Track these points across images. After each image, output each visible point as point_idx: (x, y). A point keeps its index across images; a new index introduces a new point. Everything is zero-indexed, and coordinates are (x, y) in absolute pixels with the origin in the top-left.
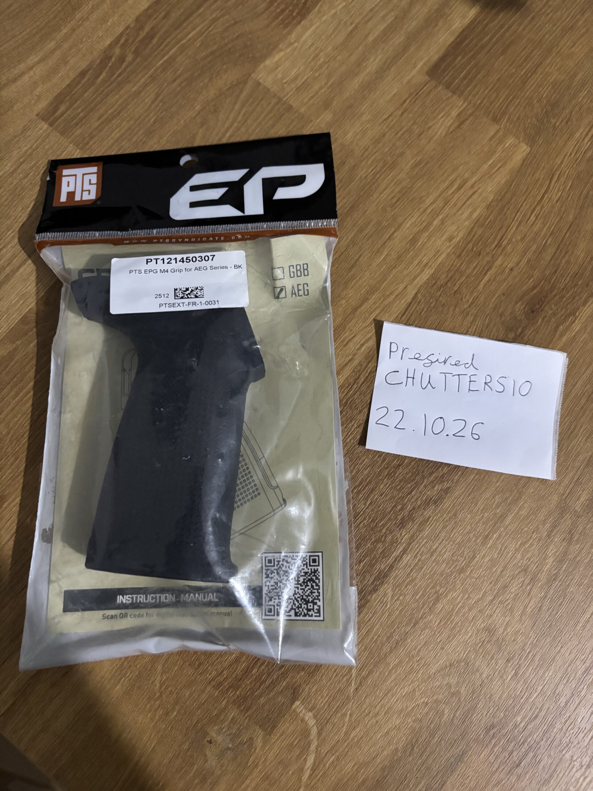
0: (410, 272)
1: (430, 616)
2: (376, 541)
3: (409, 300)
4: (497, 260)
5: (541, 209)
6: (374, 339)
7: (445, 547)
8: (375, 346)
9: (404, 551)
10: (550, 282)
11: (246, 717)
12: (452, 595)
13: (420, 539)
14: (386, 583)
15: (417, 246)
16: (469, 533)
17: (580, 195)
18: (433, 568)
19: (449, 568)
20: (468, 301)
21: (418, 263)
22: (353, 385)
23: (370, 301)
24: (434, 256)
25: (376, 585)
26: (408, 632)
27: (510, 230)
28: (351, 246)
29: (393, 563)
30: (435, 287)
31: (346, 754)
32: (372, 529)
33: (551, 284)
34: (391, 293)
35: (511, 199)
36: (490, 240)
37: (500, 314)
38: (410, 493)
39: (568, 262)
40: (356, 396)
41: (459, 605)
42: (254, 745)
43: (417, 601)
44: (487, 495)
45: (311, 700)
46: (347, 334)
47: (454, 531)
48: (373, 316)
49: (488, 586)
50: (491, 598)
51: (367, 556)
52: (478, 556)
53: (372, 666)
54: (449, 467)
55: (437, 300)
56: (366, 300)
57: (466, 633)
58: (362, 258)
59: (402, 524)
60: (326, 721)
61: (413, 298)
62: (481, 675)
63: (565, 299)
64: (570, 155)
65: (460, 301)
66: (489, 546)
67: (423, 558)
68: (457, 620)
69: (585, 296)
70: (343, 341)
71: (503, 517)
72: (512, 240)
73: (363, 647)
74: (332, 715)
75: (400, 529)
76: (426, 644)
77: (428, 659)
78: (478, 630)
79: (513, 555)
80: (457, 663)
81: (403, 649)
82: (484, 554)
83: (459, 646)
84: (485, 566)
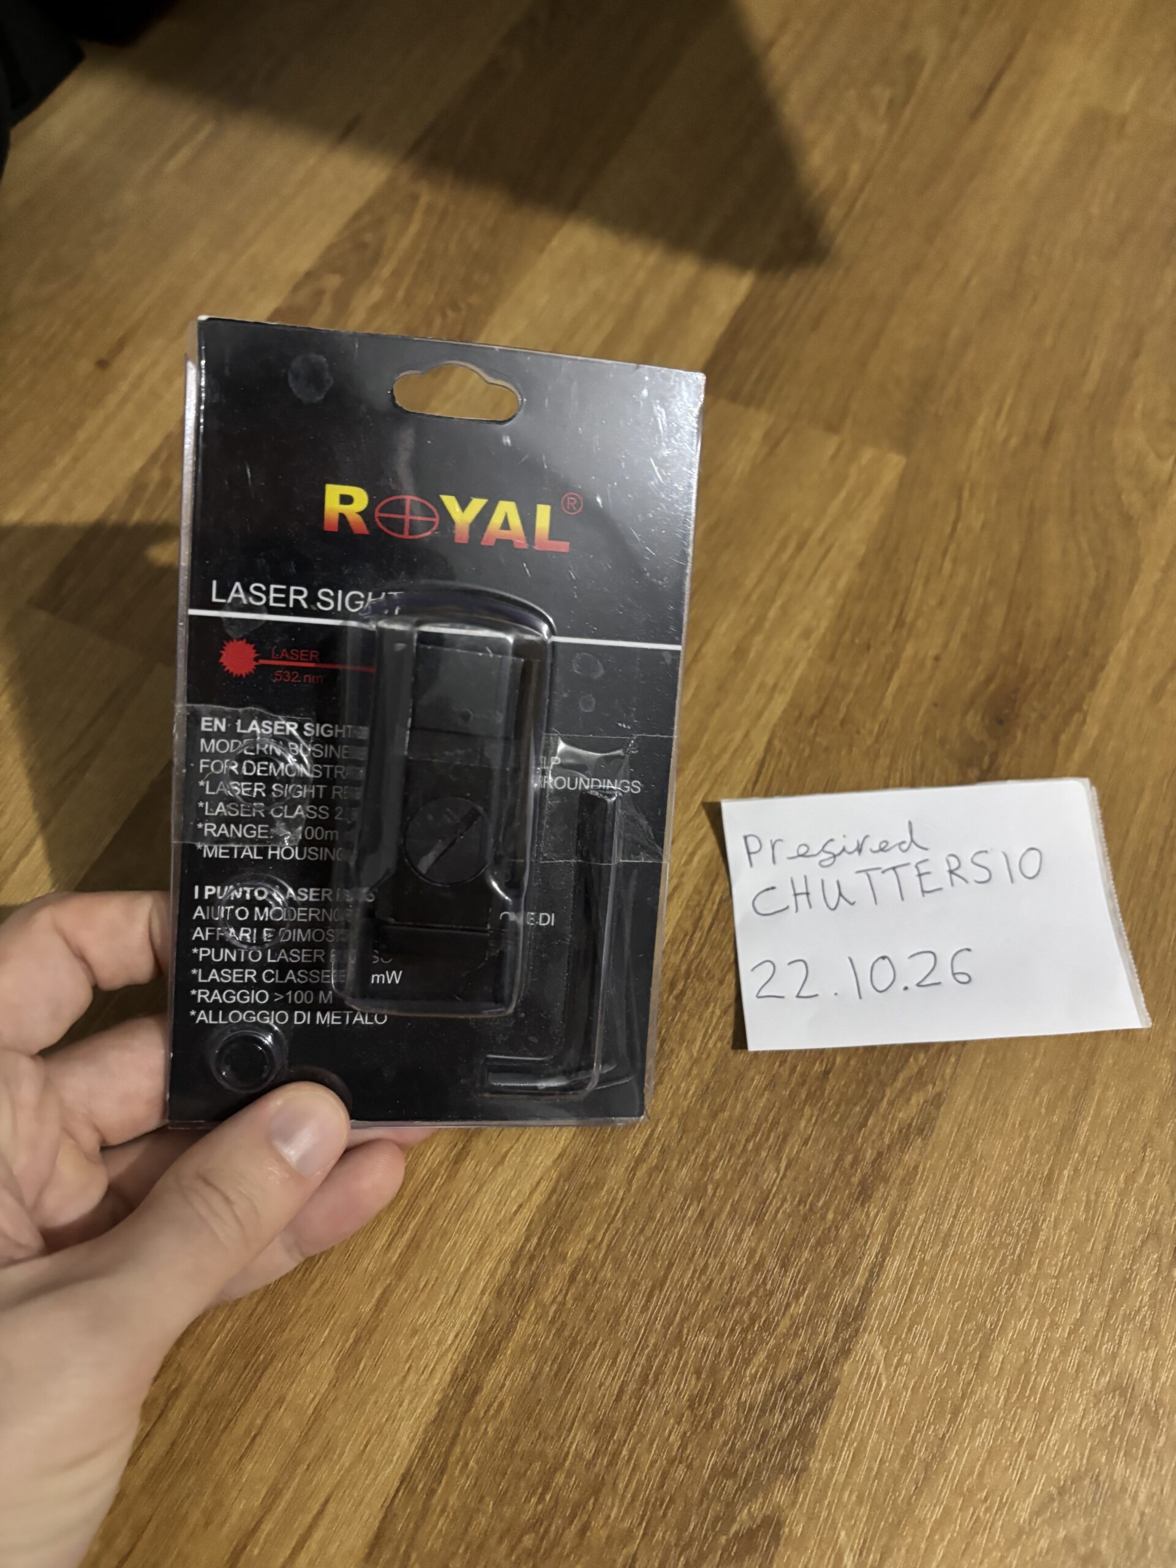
0: (748, 708)
1: (982, 1385)
2: (818, 1243)
3: (759, 757)
4: (904, 648)
5: (959, 546)
6: (712, 839)
7: (967, 1221)
8: (718, 852)
9: (884, 1250)
10: (1016, 664)
12: (1015, 1327)
13: (909, 1218)
14: (865, 1330)
15: (750, 660)
16: (1008, 1179)
17: (1020, 512)
18: (956, 1275)
19: (991, 1266)
20: (871, 732)
21: (759, 690)
22: (694, 932)
23: (686, 773)
24: (786, 668)
25: (845, 1341)
26: (944, 1436)
27: (913, 594)
29: (867, 1283)
30: (801, 722)
32: (805, 1219)
33: (1019, 667)
34: (724, 749)
35: (899, 543)
36: (880, 620)
37: (940, 741)
38: (864, 1124)
39: (1037, 623)
40: (704, 954)
41: (1039, 1348)
43: (943, 1357)
44: (1022, 1089)
47: (977, 1182)
48: (699, 799)
49: (1087, 1287)
50: (1100, 1315)
51: (809, 1280)
52: (1044, 1226)
53: (885, 1539)
54: (927, 1051)
55: (811, 744)
57: (1073, 1408)
59: (864, 1194)
61: (767, 751)
62: (1134, 1499)
63: (1052, 687)
64: (979, 453)
65: (856, 736)
66: (1059, 1197)
67: (928, 1257)
68: (1043, 1381)
69: (1087, 675)
71: (1069, 1130)
72: (921, 611)
73: (854, 1498)
75: (863, 1205)
76: (992, 1454)
77: (1006, 1490)
78: (1097, 1397)
79: (1119, 1206)
80: (1072, 1484)
81: (945, 1480)
82: (1056, 1219)
83: (1066, 1441)
84: (1067, 1245)
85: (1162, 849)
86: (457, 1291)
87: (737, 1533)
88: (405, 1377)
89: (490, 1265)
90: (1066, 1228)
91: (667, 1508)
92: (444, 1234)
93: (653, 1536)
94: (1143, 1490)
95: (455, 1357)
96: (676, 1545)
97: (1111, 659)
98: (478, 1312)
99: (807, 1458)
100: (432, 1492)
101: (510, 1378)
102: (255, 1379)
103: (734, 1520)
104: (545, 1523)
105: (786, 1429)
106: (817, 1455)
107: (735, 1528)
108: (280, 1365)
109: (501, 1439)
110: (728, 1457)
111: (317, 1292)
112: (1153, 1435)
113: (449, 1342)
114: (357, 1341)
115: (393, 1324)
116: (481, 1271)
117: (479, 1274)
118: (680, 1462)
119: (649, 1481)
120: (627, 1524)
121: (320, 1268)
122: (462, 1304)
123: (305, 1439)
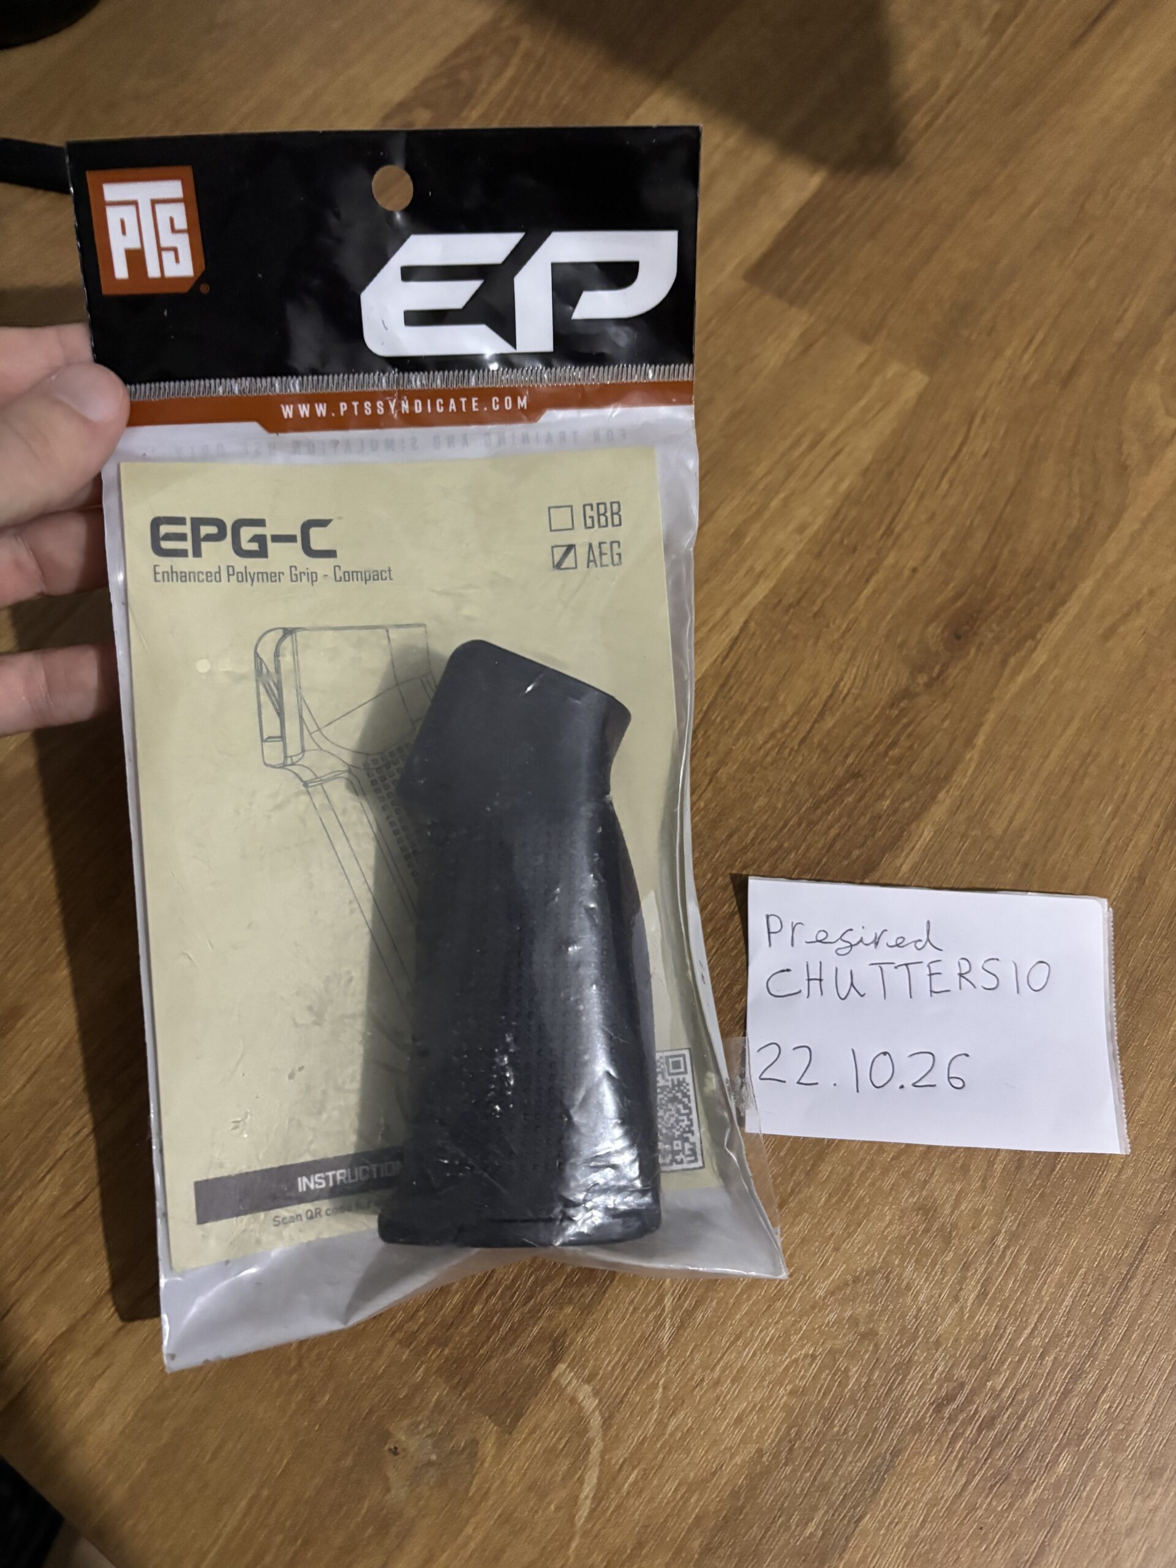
0: (734, 588)
1: (809, 1187)
3: (734, 634)
4: (886, 557)
10: (986, 586)
11: (464, 1399)
15: (743, 546)
17: (1023, 446)
20: (839, 627)
24: (776, 557)
27: (906, 508)
30: (779, 609)
31: (660, 1466)
33: (987, 590)
35: (903, 458)
36: (870, 528)
37: (899, 646)
39: (1013, 553)
42: (480, 1454)
45: (587, 1360)
55: (783, 630)
57: (881, 1216)
60: (618, 1400)
61: (742, 630)
62: (916, 1296)
63: (1013, 613)
65: (825, 630)
68: (862, 1192)
69: (1049, 607)
72: (911, 522)
74: (629, 1389)
76: (804, 1241)
77: (809, 1271)
78: (903, 1212)
80: (866, 1275)
83: (869, 1242)
94: (924, 1291)
97: (1074, 596)
112: (943, 1251)
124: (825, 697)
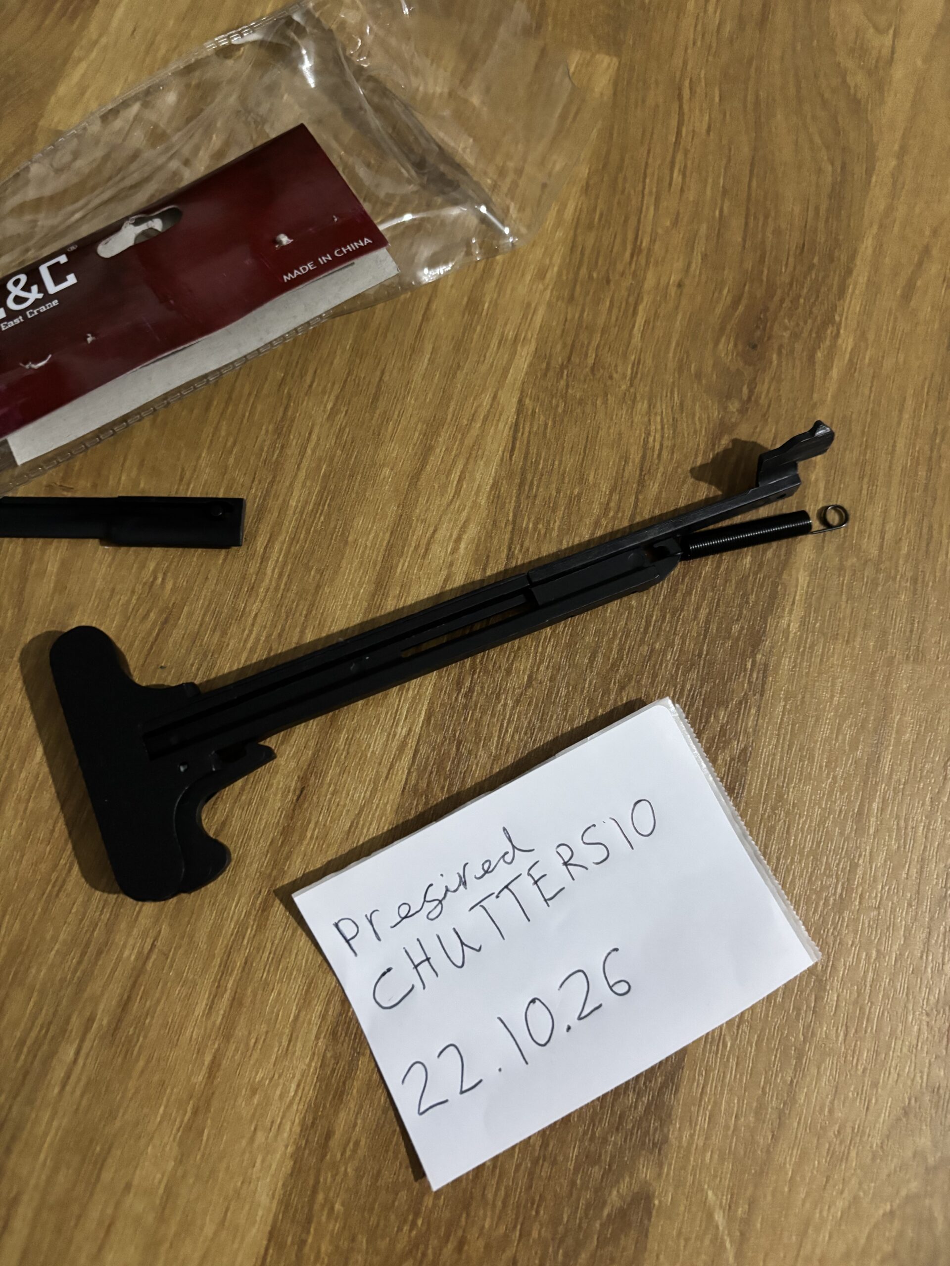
0: (492, 366)
1: (821, 1027)
3: (512, 419)
4: (645, 279)
5: (686, 155)
10: (762, 281)
12: (845, 965)
15: (484, 313)
16: (822, 821)
17: (745, 107)
20: (624, 376)
21: (500, 343)
23: (438, 450)
24: (525, 317)
26: (792, 1081)
27: (646, 216)
28: (358, 361)
30: (551, 374)
33: (765, 283)
34: (472, 419)
35: (622, 159)
36: (615, 250)
37: (696, 375)
39: (778, 232)
41: (869, 979)
44: (825, 731)
46: (419, 532)
47: (793, 831)
49: (907, 913)
50: (922, 935)
52: (861, 862)
53: (750, 1189)
55: (564, 397)
56: (426, 451)
57: (907, 1030)
58: (387, 374)
61: (519, 412)
63: (802, 301)
64: (694, 44)
65: (609, 382)
66: (872, 831)
68: (877, 1011)
69: (835, 283)
70: (417, 547)
71: (873, 762)
72: (657, 234)
73: (716, 1156)
76: (839, 1088)
77: (856, 1120)
79: (927, 827)
80: (916, 1101)
81: (799, 1123)
82: (871, 852)
84: (883, 875)
85: (930, 458)
86: (290, 1041)
87: (609, 1215)
88: (252, 1140)
89: (319, 1008)
90: (880, 859)
91: (538, 1206)
92: (266, 985)
93: (530, 1234)
95: (301, 1107)
96: (553, 1239)
97: (858, 262)
98: (316, 1058)
99: (666, 1130)
100: (303, 1242)
101: (360, 1116)
102: (96, 1172)
103: (604, 1203)
104: (422, 1247)
105: (641, 1108)
106: (675, 1124)
107: (606, 1212)
108: (119, 1153)
109: (362, 1177)
110: (590, 1145)
111: (142, 1072)
113: (292, 1094)
114: (195, 1112)
115: (230, 1087)
116: (312, 1016)
117: (310, 1020)
118: (544, 1160)
119: (517, 1184)
120: (502, 1229)
121: (141, 1047)
122: (298, 1053)
123: (162, 1218)
124: (637, 460)
